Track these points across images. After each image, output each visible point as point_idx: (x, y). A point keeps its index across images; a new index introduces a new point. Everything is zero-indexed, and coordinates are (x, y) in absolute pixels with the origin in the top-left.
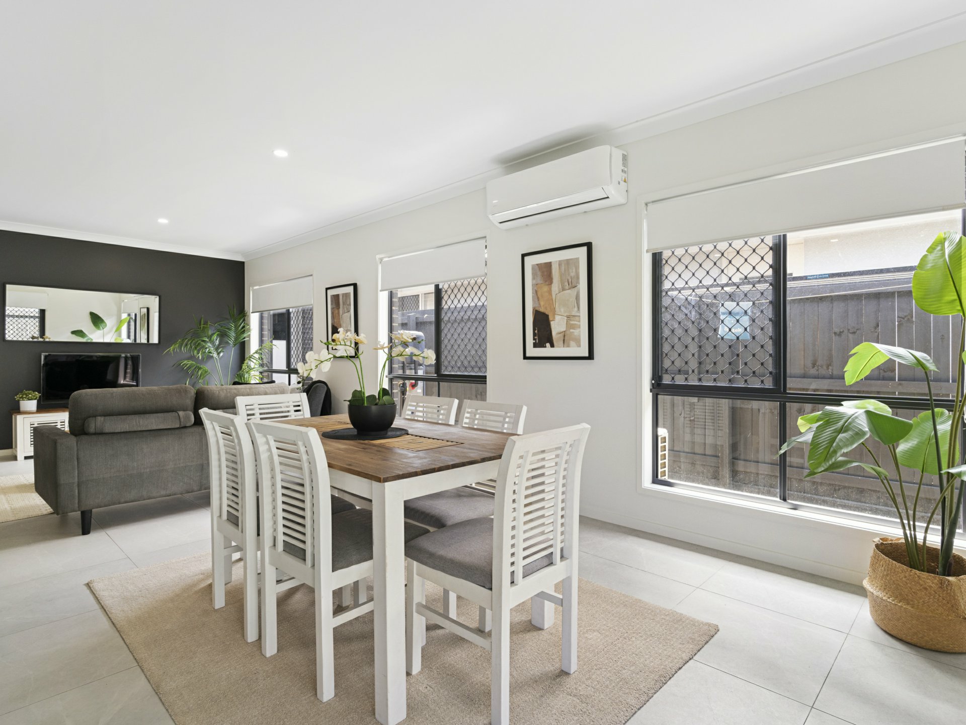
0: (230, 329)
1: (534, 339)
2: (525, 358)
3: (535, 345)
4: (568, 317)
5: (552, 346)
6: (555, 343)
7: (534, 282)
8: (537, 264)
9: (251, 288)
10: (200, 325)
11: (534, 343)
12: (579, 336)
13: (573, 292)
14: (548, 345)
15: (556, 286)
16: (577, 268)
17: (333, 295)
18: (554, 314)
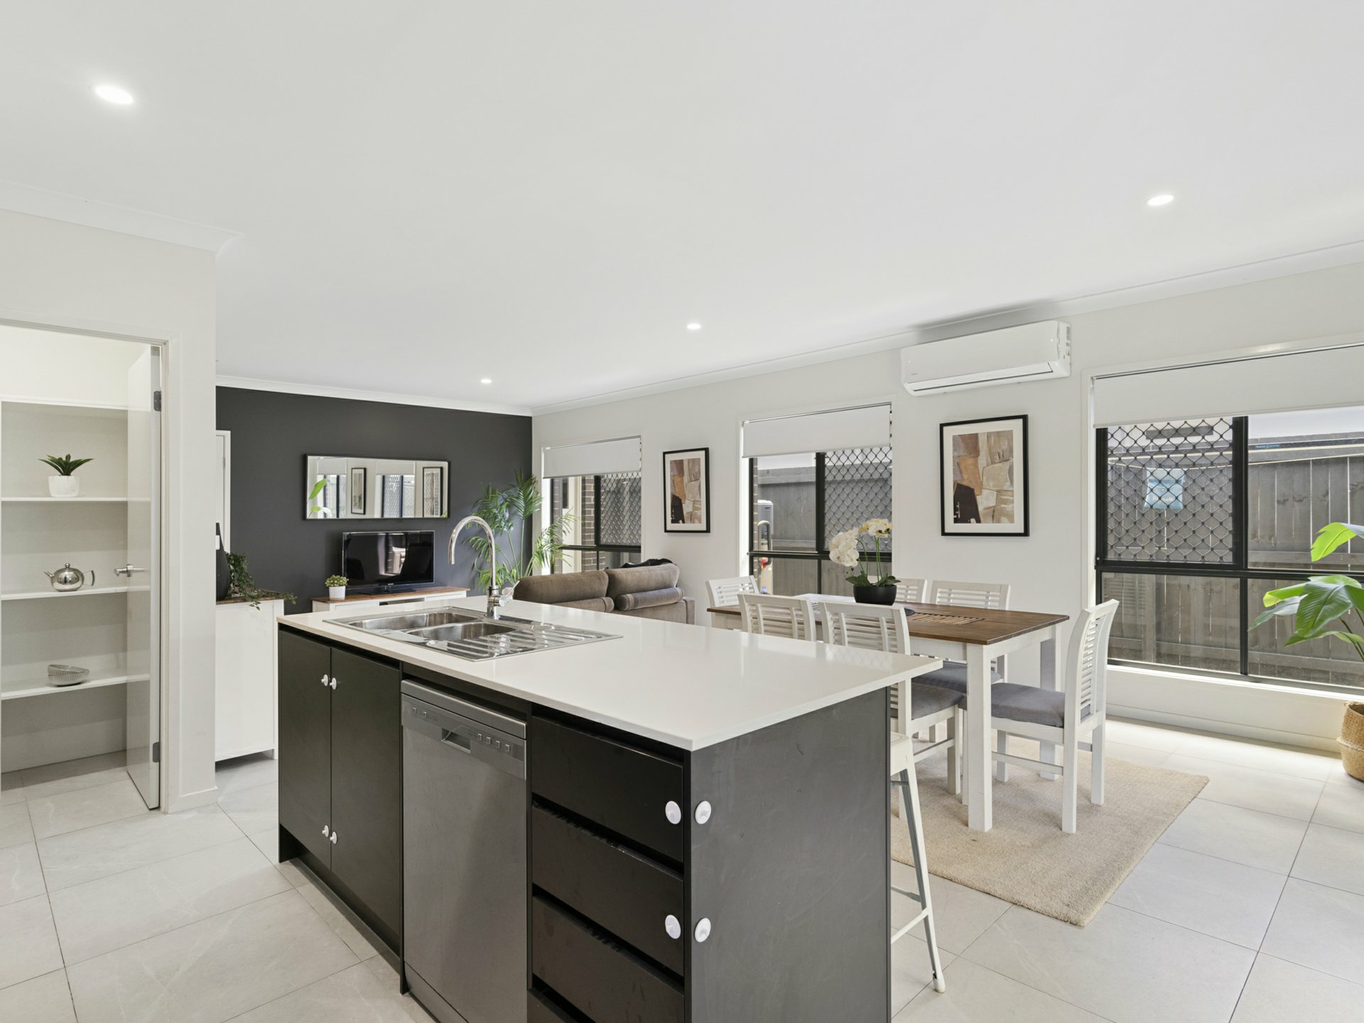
0: (518, 498)
1: (955, 514)
2: (944, 534)
3: (956, 521)
4: (998, 491)
5: (978, 521)
6: (982, 519)
7: (956, 454)
8: (960, 436)
9: (542, 449)
10: (488, 494)
11: (955, 518)
12: (1013, 512)
13: (1006, 466)
14: (973, 520)
15: (983, 460)
16: (1011, 441)
17: (675, 461)
18: (981, 488)
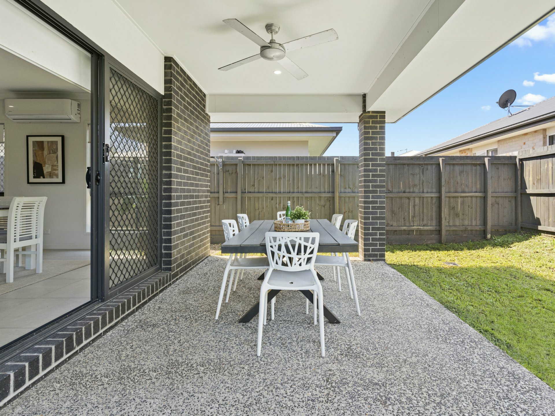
1: (34, 174)
3: (34, 177)
4: (52, 165)
5: (44, 177)
6: (45, 176)
7: (34, 149)
13: (55, 155)
14: (41, 177)
15: (46, 152)
18: (45, 164)
